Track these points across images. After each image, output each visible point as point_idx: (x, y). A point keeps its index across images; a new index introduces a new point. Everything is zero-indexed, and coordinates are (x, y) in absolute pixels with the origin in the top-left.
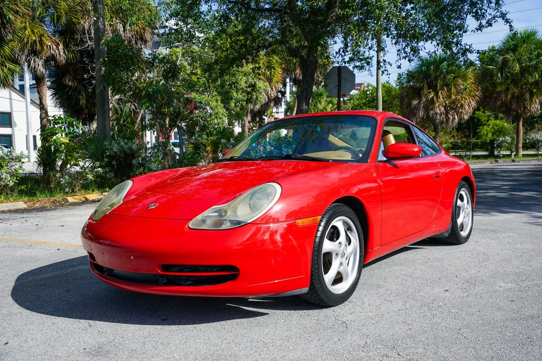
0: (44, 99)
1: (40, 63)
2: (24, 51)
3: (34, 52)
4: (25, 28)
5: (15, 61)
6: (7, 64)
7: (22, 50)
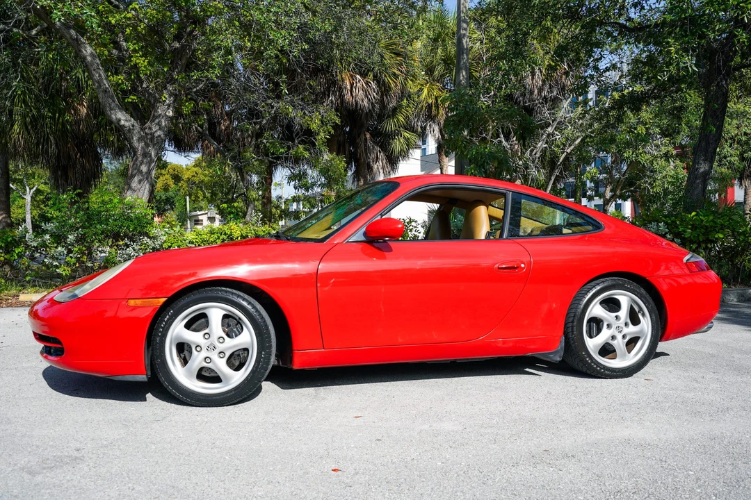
0: (444, 169)
1: (436, 128)
2: (419, 117)
3: (431, 117)
4: (421, 90)
5: (411, 129)
6: (403, 133)
7: (418, 116)
